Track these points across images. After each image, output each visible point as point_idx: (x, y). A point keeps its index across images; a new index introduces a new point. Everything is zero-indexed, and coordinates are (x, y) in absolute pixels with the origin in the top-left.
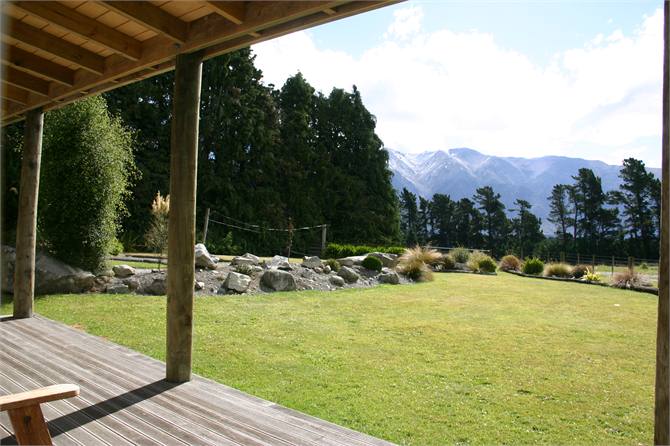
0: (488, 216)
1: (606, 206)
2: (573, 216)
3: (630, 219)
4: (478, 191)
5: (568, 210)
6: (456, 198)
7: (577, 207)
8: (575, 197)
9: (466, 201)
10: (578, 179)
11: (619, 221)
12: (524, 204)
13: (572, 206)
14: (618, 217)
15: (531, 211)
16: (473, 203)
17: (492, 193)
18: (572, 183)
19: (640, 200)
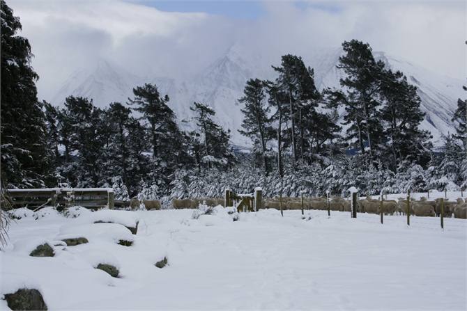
0: (153, 129)
1: (321, 109)
2: (275, 125)
3: (353, 127)
4: (136, 92)
5: (269, 116)
6: (102, 103)
7: (282, 111)
8: (278, 97)
9: (117, 107)
10: (280, 70)
11: (339, 129)
12: (204, 109)
13: (274, 110)
14: (338, 124)
15: (214, 119)
16: (129, 111)
17: (157, 95)
18: (274, 77)
19: (366, 99)
